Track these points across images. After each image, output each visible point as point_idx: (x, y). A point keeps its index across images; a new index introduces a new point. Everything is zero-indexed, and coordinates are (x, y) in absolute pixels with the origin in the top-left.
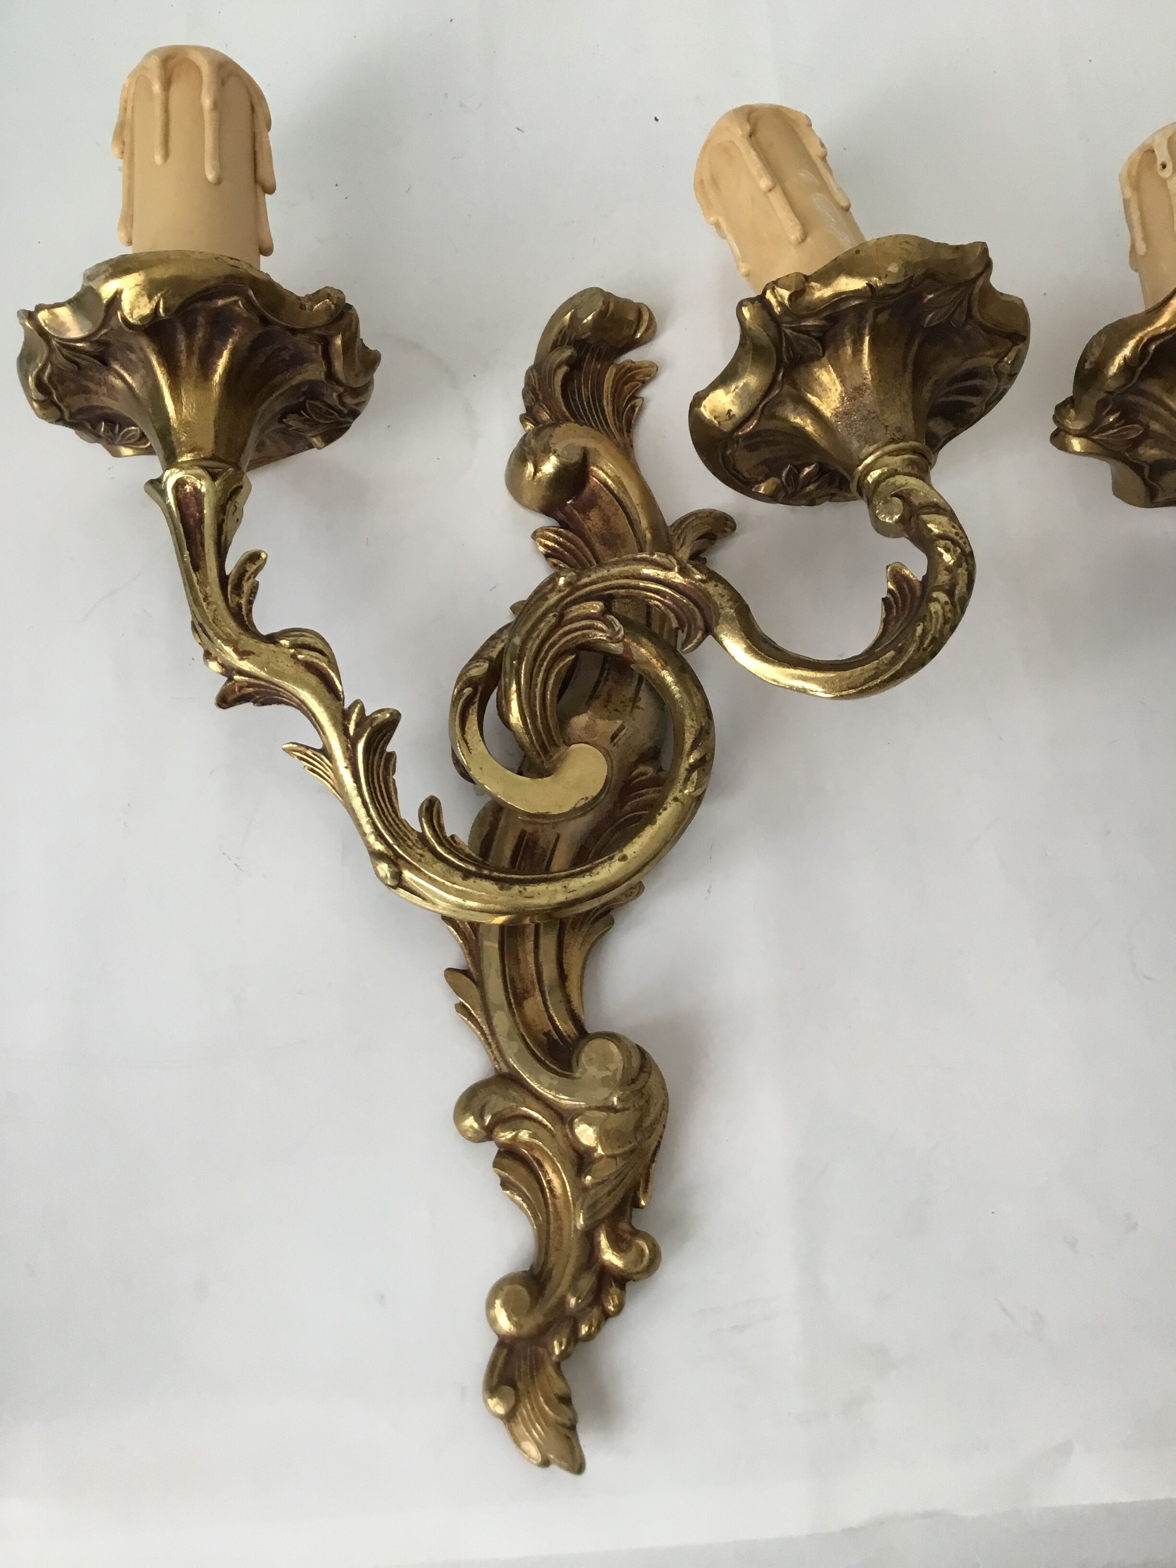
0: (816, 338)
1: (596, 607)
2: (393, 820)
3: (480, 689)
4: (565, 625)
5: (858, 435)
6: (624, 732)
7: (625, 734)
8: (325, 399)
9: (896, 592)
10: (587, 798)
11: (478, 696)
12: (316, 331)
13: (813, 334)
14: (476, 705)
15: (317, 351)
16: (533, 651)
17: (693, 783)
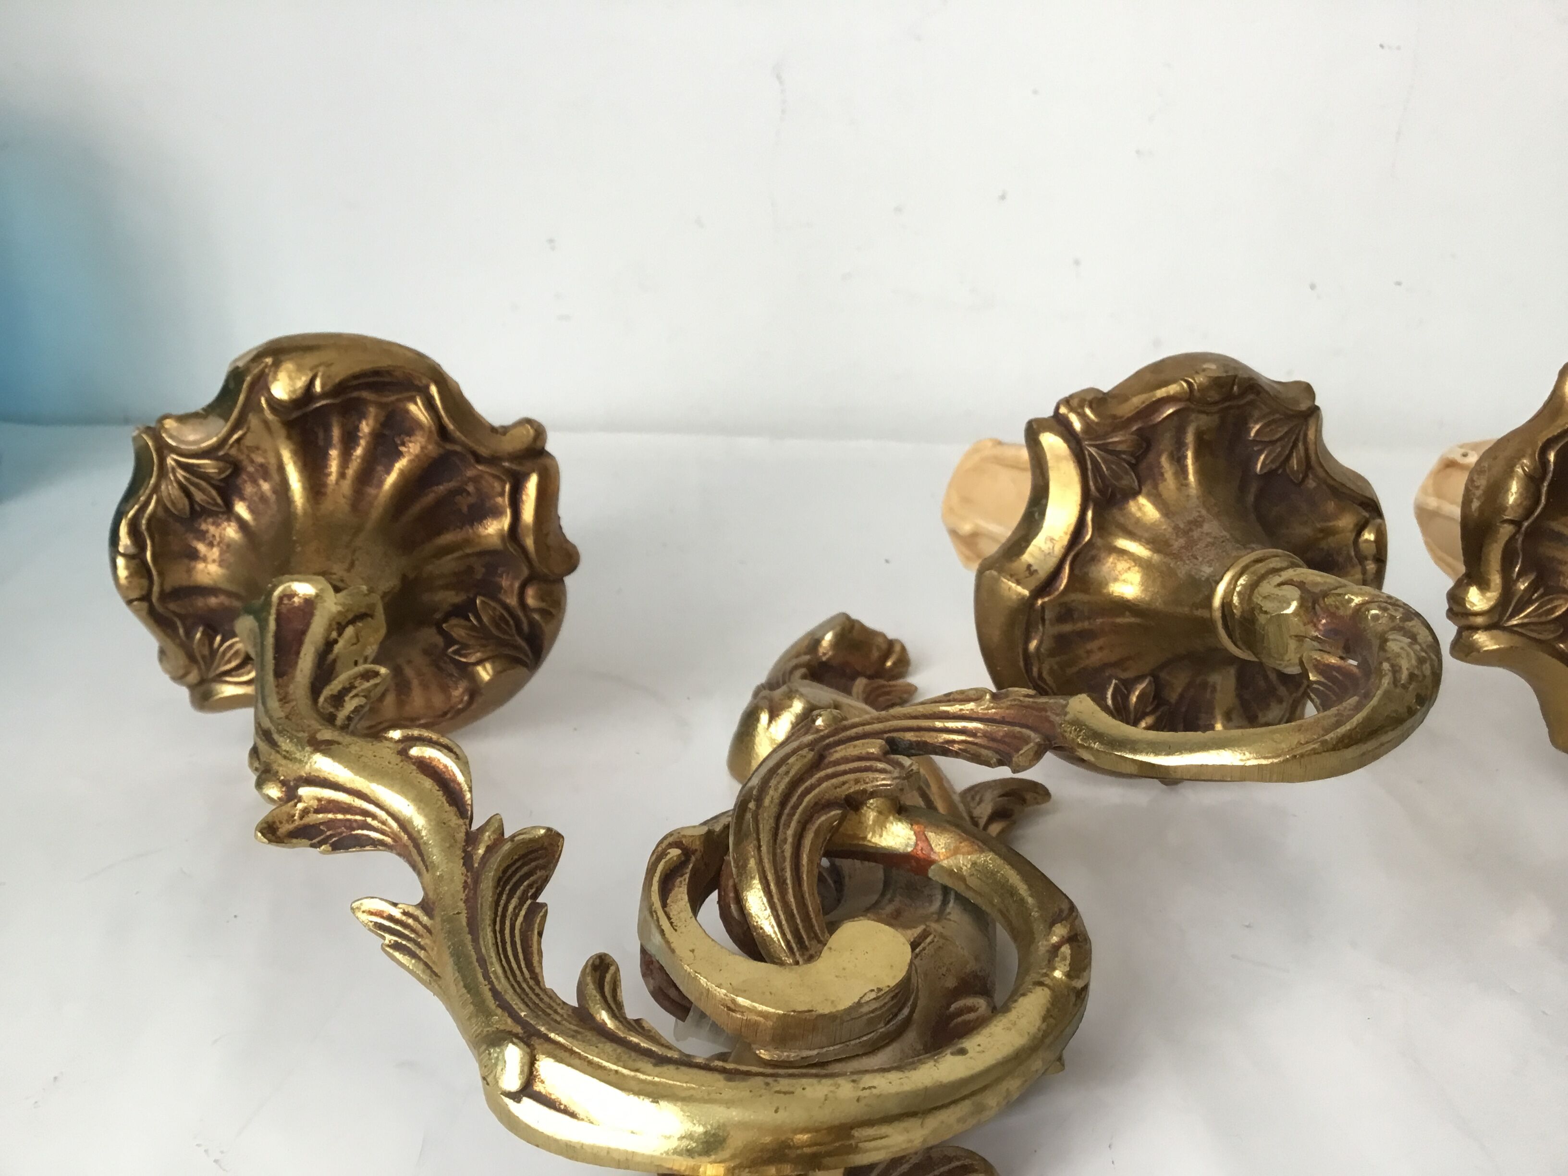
0: (1129, 463)
1: (874, 747)
2: (531, 988)
3: (693, 859)
4: (827, 767)
5: (1208, 562)
6: (929, 940)
7: (933, 941)
8: (502, 597)
9: (1323, 680)
10: (879, 990)
11: (691, 866)
12: (506, 464)
13: (1124, 456)
14: (687, 876)
15: (502, 494)
16: (780, 790)
17: (1064, 959)
